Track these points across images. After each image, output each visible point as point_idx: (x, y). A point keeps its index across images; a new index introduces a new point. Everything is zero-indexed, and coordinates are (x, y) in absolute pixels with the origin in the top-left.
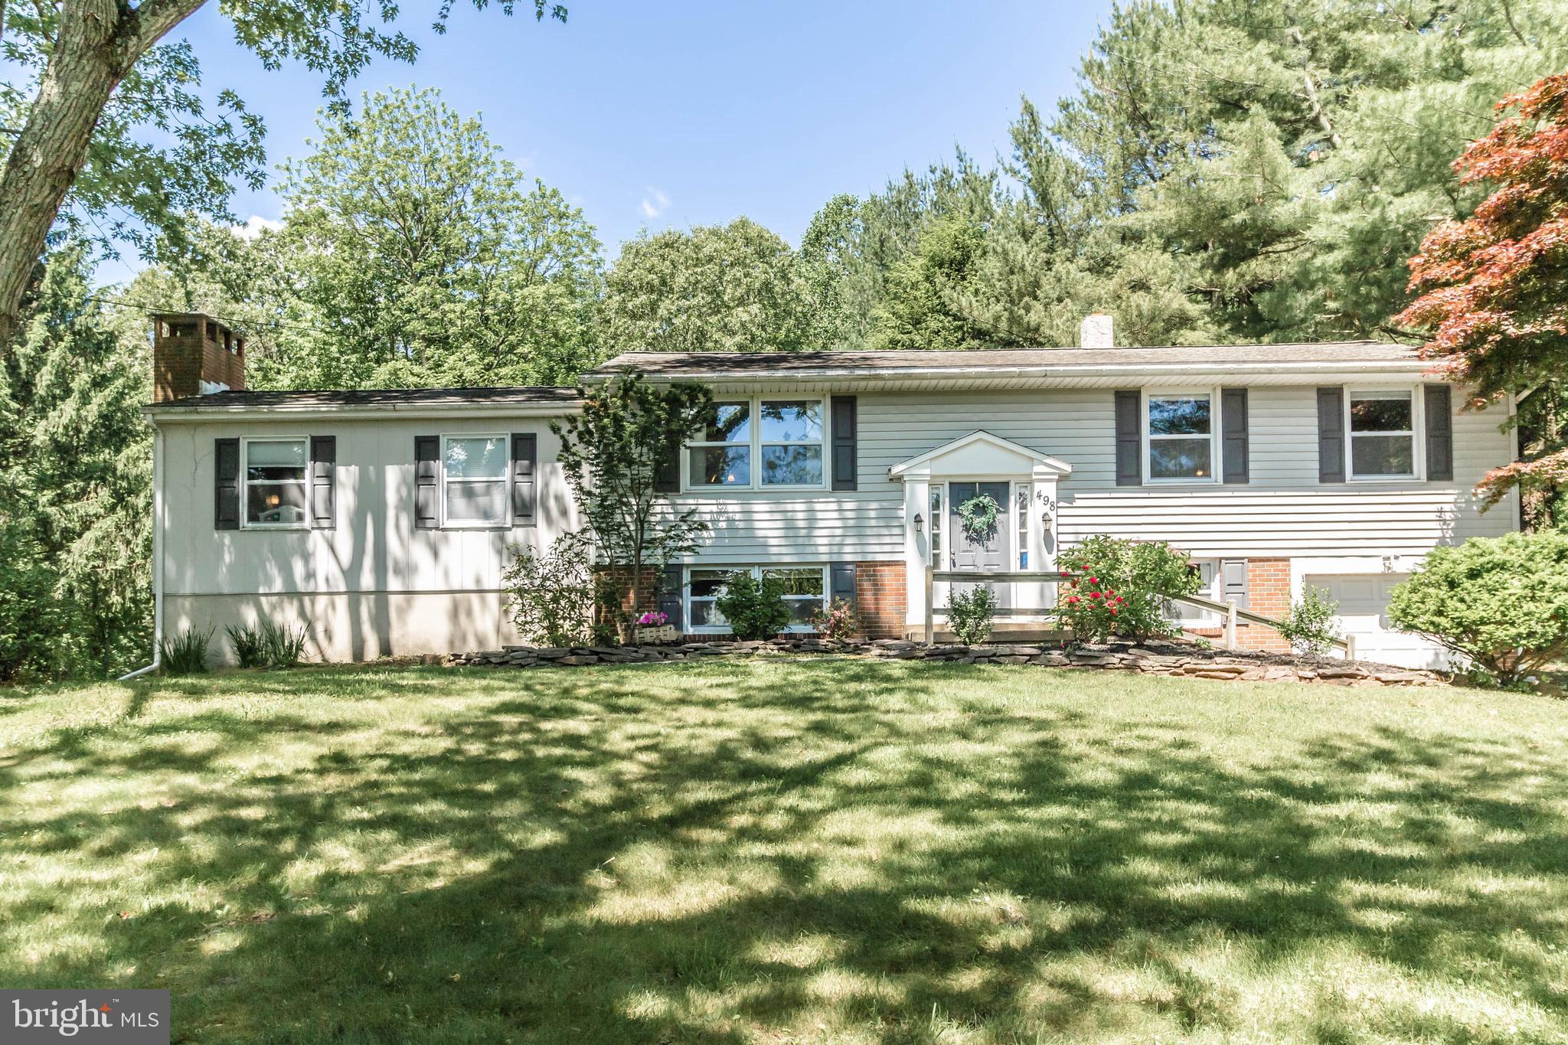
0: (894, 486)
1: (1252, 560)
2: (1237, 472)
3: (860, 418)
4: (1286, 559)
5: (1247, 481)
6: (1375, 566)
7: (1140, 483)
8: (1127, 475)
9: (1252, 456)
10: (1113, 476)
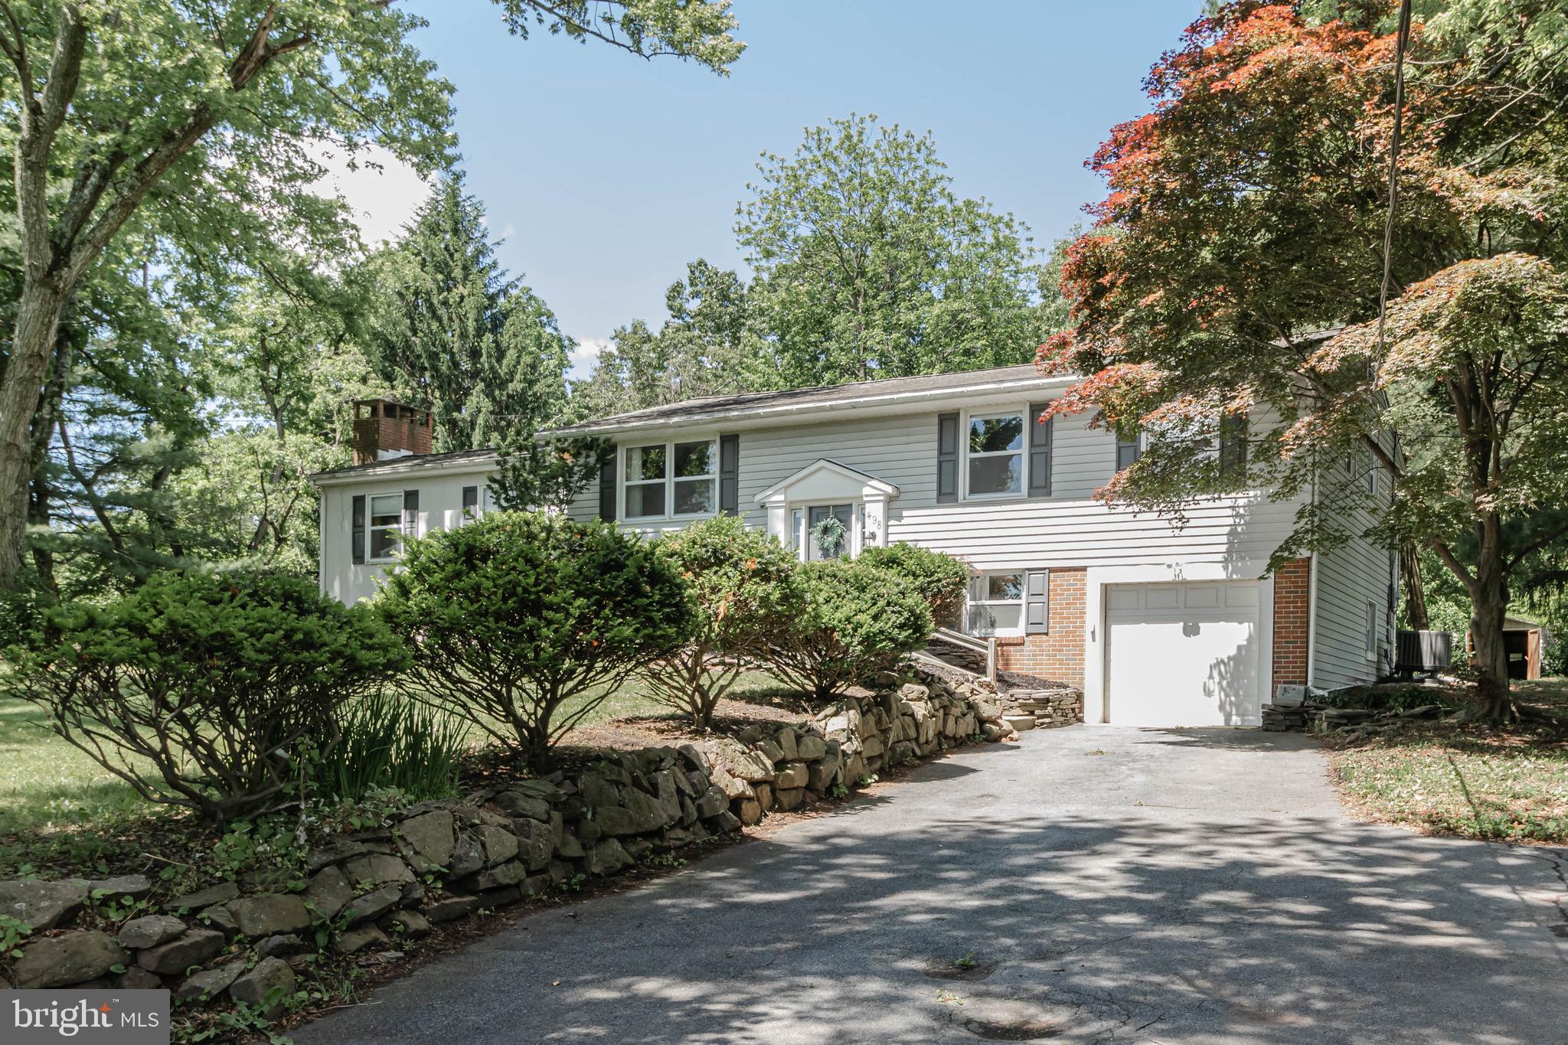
0: (761, 512)
1: (1051, 570)
2: (1041, 488)
3: (742, 453)
4: (1084, 569)
5: (1050, 494)
6: (1167, 576)
7: (956, 500)
8: (946, 494)
9: (1055, 469)
10: (934, 494)
